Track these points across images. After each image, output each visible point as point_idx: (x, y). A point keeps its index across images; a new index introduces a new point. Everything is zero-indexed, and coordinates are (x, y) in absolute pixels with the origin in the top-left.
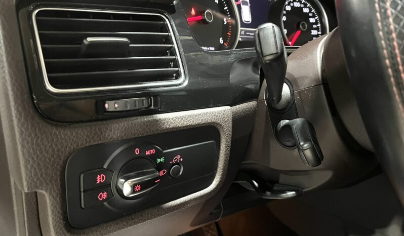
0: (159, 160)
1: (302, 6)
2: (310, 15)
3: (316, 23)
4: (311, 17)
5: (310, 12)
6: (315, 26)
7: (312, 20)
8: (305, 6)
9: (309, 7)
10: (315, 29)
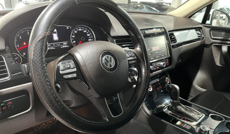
0: (2, 105)
1: (83, 30)
2: (87, 33)
3: (91, 36)
4: (88, 34)
5: (87, 31)
6: (90, 37)
7: (88, 35)
8: (85, 30)
9: (86, 30)
10: (90, 38)
